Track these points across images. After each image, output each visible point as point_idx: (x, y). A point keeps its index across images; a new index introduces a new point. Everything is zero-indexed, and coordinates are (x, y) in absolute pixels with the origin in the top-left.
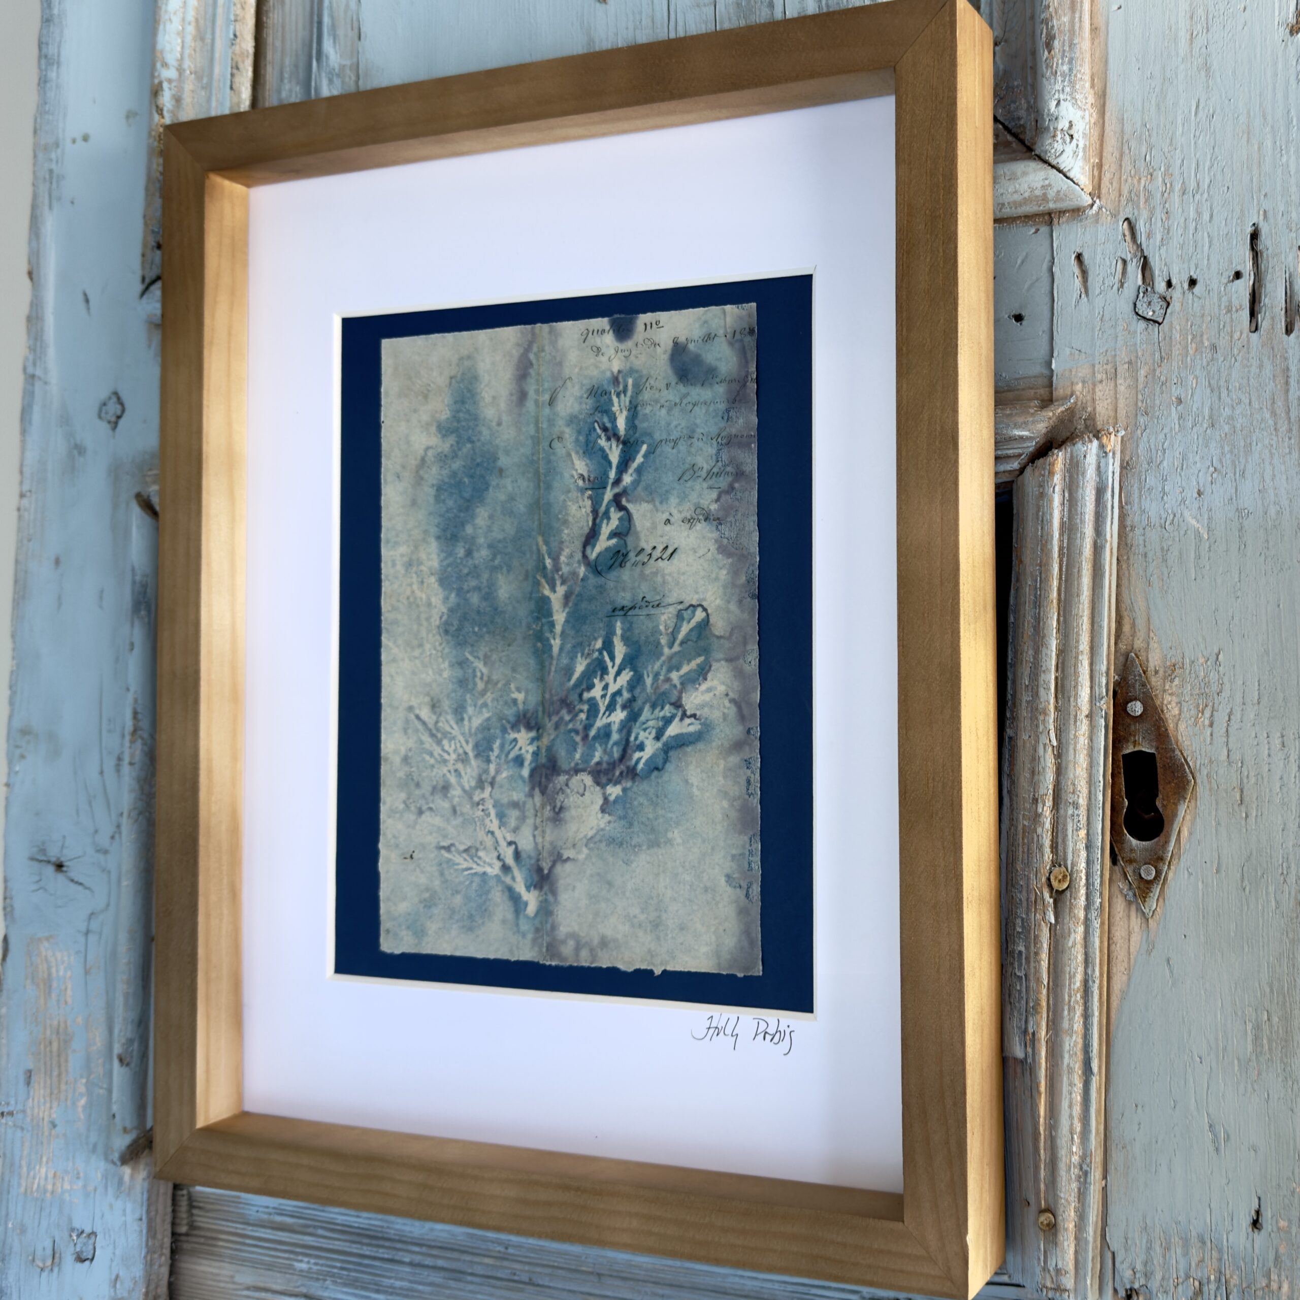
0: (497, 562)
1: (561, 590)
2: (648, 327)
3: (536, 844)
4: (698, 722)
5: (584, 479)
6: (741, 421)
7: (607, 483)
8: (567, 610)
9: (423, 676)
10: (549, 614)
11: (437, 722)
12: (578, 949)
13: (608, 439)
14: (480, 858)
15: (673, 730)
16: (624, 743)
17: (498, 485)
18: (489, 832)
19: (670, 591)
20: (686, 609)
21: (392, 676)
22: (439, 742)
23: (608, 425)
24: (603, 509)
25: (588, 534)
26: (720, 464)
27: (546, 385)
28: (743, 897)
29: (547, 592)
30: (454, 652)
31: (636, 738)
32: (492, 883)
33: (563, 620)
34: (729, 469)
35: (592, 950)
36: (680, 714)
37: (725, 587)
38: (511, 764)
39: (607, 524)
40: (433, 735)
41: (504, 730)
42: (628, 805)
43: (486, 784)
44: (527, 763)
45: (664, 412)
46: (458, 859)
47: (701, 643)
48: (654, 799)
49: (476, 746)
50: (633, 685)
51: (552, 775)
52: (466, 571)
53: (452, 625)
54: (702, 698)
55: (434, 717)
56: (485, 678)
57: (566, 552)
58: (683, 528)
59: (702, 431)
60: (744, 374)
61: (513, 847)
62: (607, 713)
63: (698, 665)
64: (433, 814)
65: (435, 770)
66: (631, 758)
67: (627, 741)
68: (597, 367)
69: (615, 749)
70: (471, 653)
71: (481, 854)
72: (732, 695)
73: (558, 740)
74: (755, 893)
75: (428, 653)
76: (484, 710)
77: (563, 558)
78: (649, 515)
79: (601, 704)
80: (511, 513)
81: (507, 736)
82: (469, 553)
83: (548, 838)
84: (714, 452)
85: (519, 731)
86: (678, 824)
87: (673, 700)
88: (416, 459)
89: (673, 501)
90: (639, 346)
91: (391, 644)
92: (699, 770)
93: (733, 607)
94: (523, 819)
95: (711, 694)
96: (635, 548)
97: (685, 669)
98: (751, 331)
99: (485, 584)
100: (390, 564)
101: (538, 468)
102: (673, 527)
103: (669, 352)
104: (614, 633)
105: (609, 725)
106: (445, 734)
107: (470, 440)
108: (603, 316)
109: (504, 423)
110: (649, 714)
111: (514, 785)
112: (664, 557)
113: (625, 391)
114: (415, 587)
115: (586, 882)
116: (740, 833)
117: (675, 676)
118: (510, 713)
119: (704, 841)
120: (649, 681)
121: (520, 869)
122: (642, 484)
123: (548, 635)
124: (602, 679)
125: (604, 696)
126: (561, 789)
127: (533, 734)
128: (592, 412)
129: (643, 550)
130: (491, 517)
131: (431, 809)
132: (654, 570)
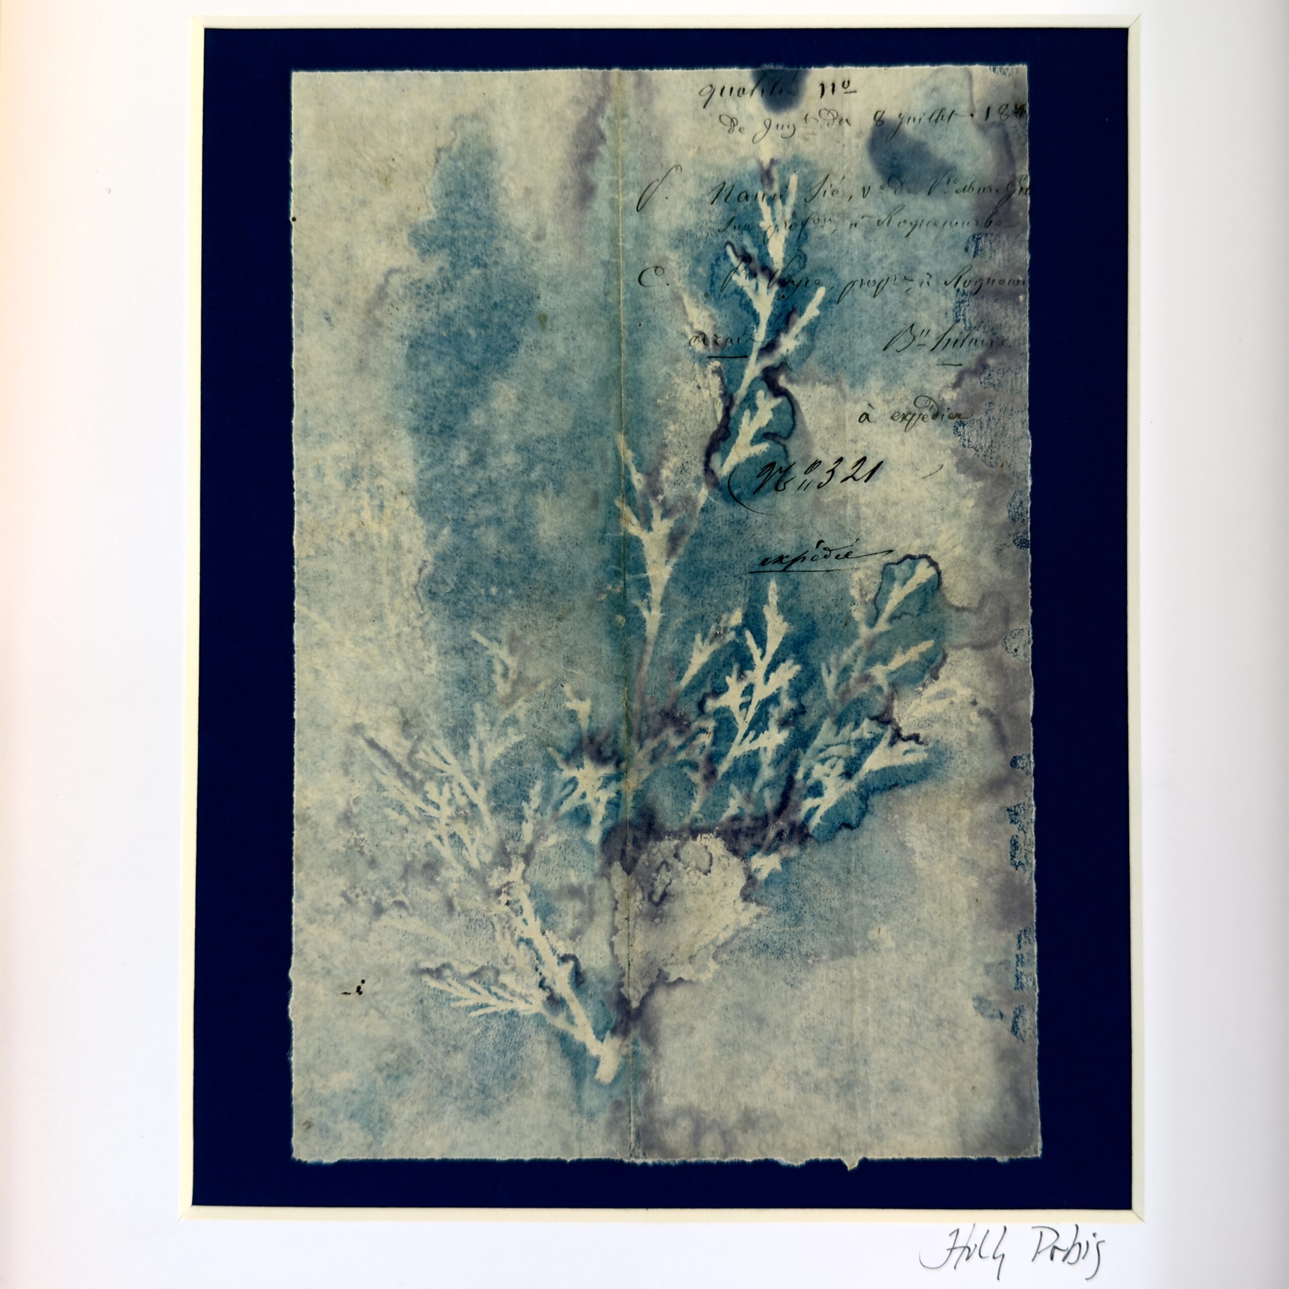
0: (534, 476)
1: (662, 527)
2: (828, 90)
3: (616, 957)
4: (923, 747)
5: (705, 340)
6: (999, 256)
7: (751, 349)
8: (674, 560)
9: (383, 672)
10: (640, 566)
11: (413, 752)
12: (697, 1135)
13: (752, 275)
14: (504, 986)
15: (875, 761)
16: (784, 783)
17: (537, 342)
18: (521, 940)
19: (869, 533)
20: (900, 562)
21: (316, 672)
22: (417, 787)
23: (753, 251)
24: (742, 392)
25: (716, 433)
26: (961, 325)
27: (631, 175)
28: (1006, 1033)
29: (635, 529)
30: (449, 631)
31: (807, 776)
32: (529, 1028)
33: (667, 577)
34: (977, 334)
35: (724, 1134)
36: (888, 734)
37: (972, 527)
38: (566, 822)
39: (752, 418)
40: (403, 775)
41: (551, 765)
42: (792, 888)
43: (514, 858)
44: (596, 820)
45: (857, 234)
46: (457, 990)
47: (928, 619)
48: (842, 876)
49: (494, 792)
50: (798, 689)
51: (647, 840)
52: (472, 489)
53: (444, 582)
54: (929, 708)
55: (408, 744)
56: (512, 675)
57: (673, 462)
58: (892, 429)
59: (928, 269)
60: (1007, 180)
61: (571, 964)
62: (752, 734)
63: (922, 655)
64: (404, 913)
65: (409, 837)
66: (797, 808)
67: (791, 781)
68: (730, 151)
69: (767, 794)
70: (484, 633)
71: (503, 979)
72: (982, 703)
73: (657, 780)
74: (1028, 1025)
75: (394, 632)
76: (510, 730)
77: (665, 473)
78: (829, 405)
79: (739, 719)
80: (564, 393)
81: (556, 773)
82: (478, 459)
83: (639, 947)
84: (951, 304)
85: (580, 766)
86: (887, 916)
87: (875, 713)
88: (365, 288)
89: (875, 383)
90: (811, 122)
91: (314, 616)
92: (924, 826)
93: (985, 560)
94: (590, 915)
95: (946, 702)
96: (804, 459)
97: (898, 661)
98: (1019, 111)
99: (511, 511)
100: (311, 473)
101: (618, 316)
102: (874, 427)
103: (867, 134)
104: (765, 601)
105: (756, 753)
106: (430, 773)
107: (477, 262)
108: (742, 64)
109: (549, 236)
110: (831, 734)
111: (570, 857)
112: (858, 475)
113: (783, 196)
114: (366, 515)
115: (716, 1019)
116: (1000, 928)
117: (879, 672)
118: (564, 735)
119: (934, 944)
120: (830, 681)
121: (584, 1003)
122: (817, 354)
123: (636, 602)
124: (741, 676)
125: (745, 706)
126: (665, 862)
127: (608, 770)
128: (722, 227)
129: (818, 463)
130: (522, 398)
131: (400, 904)
132: (841, 497)
